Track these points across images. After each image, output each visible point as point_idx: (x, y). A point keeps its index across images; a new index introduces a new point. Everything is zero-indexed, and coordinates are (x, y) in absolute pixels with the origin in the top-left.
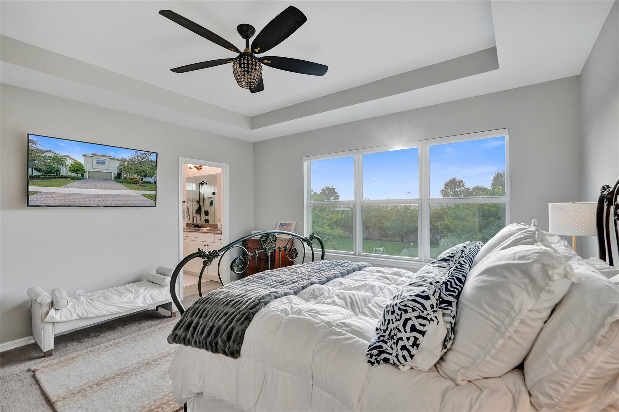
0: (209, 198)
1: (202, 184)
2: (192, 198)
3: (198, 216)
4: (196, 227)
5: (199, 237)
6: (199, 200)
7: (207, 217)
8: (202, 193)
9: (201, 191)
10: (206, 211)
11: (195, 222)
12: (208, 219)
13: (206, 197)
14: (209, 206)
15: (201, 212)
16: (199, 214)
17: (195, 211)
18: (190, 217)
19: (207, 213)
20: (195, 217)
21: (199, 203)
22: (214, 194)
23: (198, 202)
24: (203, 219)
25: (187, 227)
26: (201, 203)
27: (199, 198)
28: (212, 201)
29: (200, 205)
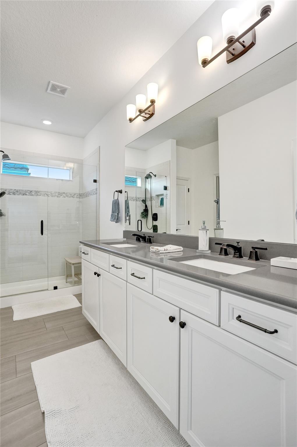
0: (158, 196)
1: (148, 177)
2: (135, 197)
3: (144, 221)
4: (141, 239)
5: (149, 279)
6: (145, 199)
7: (155, 223)
8: (149, 189)
9: (148, 187)
10: (154, 214)
11: (140, 229)
12: (157, 226)
13: (154, 195)
14: (159, 207)
15: (147, 215)
16: (144, 218)
17: (141, 214)
18: (129, 220)
19: (155, 217)
20: (140, 222)
21: (145, 204)
22: (166, 188)
23: (144, 201)
24: (150, 225)
25: (125, 239)
26: (148, 203)
27: (145, 197)
28: (162, 200)
29: (146, 206)
